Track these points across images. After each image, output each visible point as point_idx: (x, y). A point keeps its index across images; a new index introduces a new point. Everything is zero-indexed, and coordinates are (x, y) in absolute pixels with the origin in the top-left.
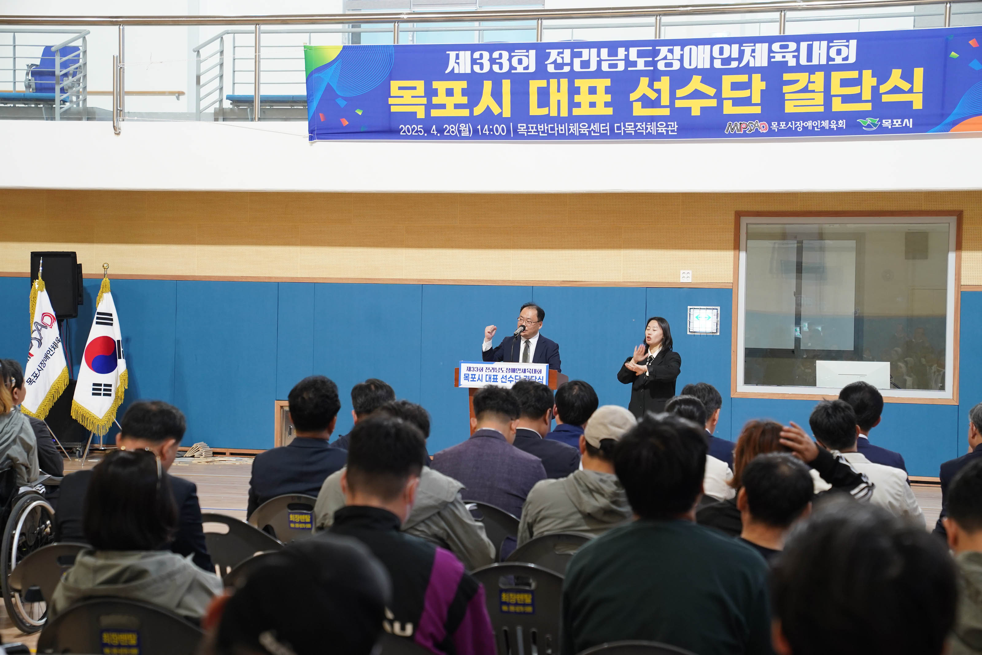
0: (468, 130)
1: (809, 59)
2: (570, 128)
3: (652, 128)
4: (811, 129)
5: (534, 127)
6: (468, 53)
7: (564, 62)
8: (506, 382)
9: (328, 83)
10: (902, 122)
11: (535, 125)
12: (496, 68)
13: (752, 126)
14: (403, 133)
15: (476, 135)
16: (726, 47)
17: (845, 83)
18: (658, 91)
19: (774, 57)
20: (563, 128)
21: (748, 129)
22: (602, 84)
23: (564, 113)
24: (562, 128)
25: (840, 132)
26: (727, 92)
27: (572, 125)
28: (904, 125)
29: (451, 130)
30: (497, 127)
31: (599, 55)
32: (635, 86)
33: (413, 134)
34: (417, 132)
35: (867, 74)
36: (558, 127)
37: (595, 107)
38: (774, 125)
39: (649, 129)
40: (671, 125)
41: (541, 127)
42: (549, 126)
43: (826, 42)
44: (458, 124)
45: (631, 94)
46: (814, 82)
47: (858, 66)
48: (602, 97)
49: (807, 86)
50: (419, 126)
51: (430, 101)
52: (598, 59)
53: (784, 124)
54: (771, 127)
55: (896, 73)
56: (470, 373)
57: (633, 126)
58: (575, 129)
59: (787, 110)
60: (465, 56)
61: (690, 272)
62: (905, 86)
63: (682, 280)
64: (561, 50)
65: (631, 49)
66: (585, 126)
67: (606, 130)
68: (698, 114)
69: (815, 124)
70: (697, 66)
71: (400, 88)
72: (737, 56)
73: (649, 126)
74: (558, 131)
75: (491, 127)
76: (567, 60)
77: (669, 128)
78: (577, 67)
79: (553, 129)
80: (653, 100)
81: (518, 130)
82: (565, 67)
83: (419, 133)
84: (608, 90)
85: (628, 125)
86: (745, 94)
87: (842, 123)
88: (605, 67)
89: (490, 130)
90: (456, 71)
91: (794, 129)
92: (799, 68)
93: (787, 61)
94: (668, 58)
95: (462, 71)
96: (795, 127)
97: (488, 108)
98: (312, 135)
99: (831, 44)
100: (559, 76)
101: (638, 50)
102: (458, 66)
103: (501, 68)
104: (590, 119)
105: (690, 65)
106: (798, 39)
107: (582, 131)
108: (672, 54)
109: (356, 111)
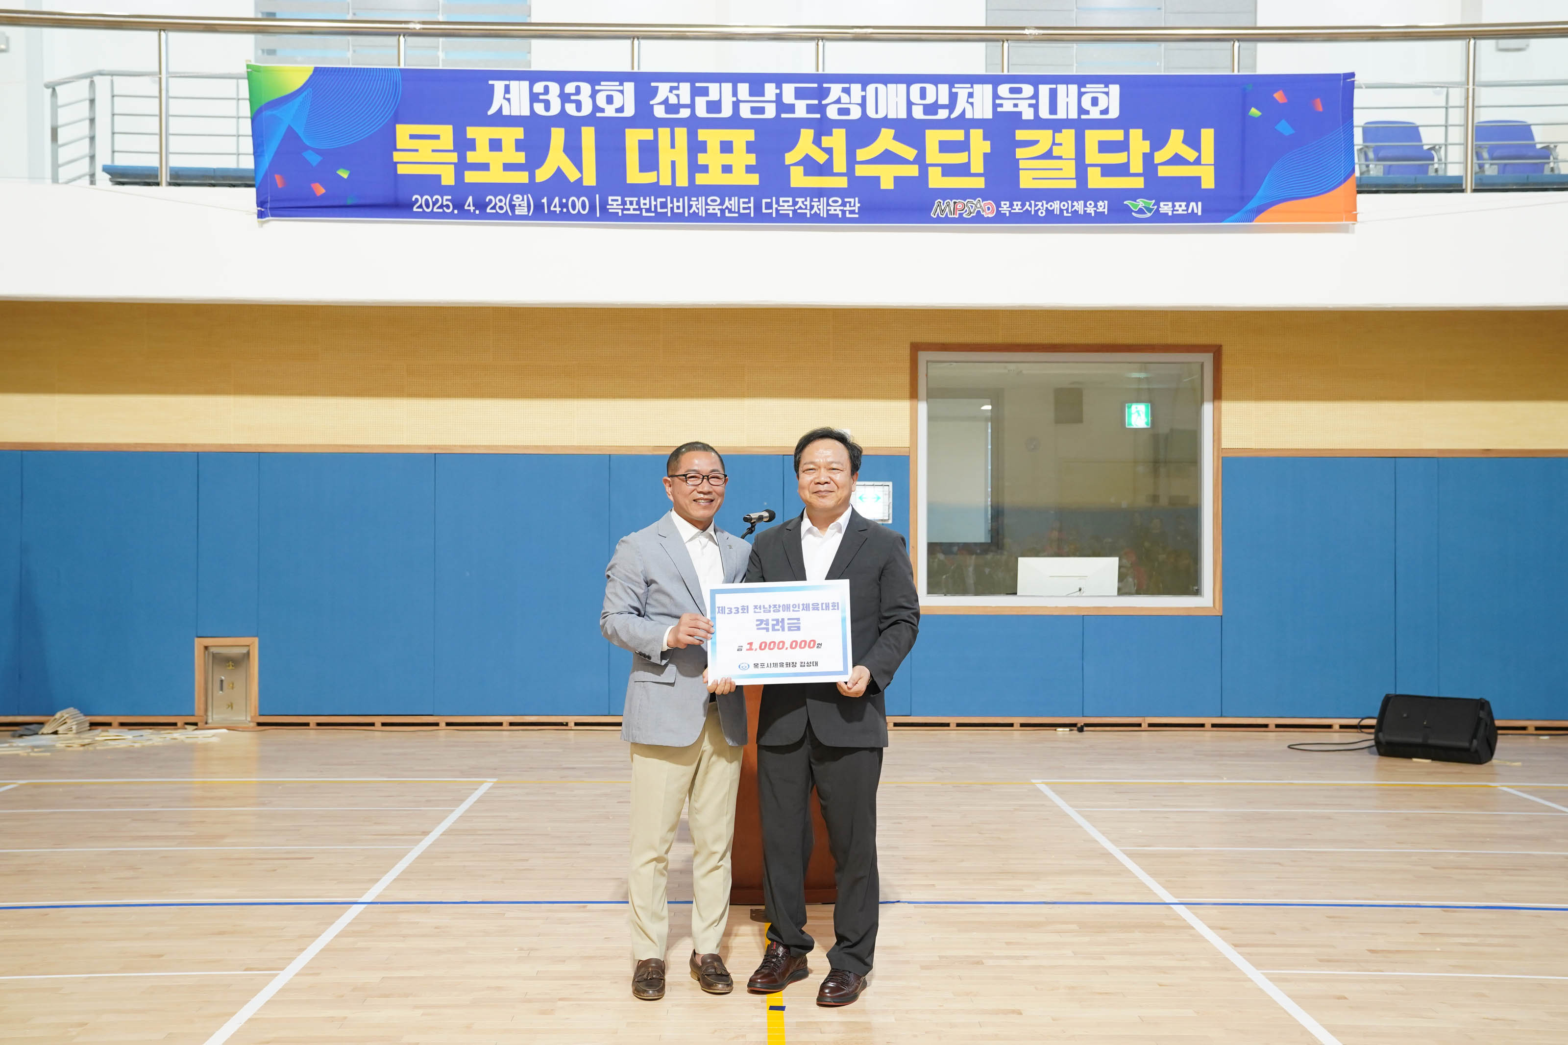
0: (526, 205)
1: (1053, 109)
2: (692, 205)
3: (820, 206)
4: (1058, 213)
5: (635, 203)
6: (525, 84)
7: (681, 103)
9: (289, 127)
10: (1187, 206)
11: (636, 199)
12: (571, 109)
13: (972, 207)
14: (418, 207)
15: (539, 213)
16: (930, 88)
17: (1105, 147)
18: (829, 151)
19: (1001, 105)
20: (681, 204)
21: (966, 211)
22: (742, 137)
23: (682, 181)
24: (678, 204)
25: (1099, 218)
26: (933, 155)
27: (695, 199)
28: (1190, 211)
29: (499, 204)
30: (573, 202)
31: (735, 94)
32: (792, 142)
33: (435, 210)
34: (441, 207)
35: (1136, 134)
36: (672, 202)
37: (731, 172)
38: (1005, 206)
39: (815, 209)
40: (850, 202)
41: (645, 202)
42: (659, 200)
43: (1076, 87)
44: (509, 195)
45: (786, 155)
46: (1061, 144)
47: (1123, 123)
48: (742, 158)
49: (1051, 150)
50: (445, 198)
51: (462, 157)
52: (735, 99)
53: (1019, 205)
54: (1000, 209)
55: (1177, 135)
57: (791, 204)
59: (1023, 185)
60: (521, 89)
62: (1190, 155)
64: (675, 84)
65: (784, 86)
66: (715, 201)
67: (749, 208)
68: (891, 187)
69: (1064, 205)
70: (887, 115)
71: (412, 137)
72: (947, 102)
73: (815, 204)
74: (672, 209)
75: (564, 201)
76: (686, 99)
77: (846, 207)
78: (701, 111)
79: (664, 205)
80: (822, 163)
81: (608, 207)
82: (682, 110)
83: (445, 208)
84: (750, 147)
85: (784, 201)
86: (958, 158)
87: (1103, 206)
88: (745, 112)
89: (562, 206)
90: (505, 112)
91: (1033, 213)
92: (1038, 123)
93: (1021, 113)
94: (842, 102)
95: (515, 113)
96: (1035, 210)
97: (559, 172)
98: (263, 210)
99: (1083, 90)
100: (671, 124)
101: (796, 88)
102: (508, 104)
103: (579, 109)
104: (724, 191)
105: (877, 112)
106: (1036, 81)
107: (711, 209)
108: (849, 95)
109: (338, 172)
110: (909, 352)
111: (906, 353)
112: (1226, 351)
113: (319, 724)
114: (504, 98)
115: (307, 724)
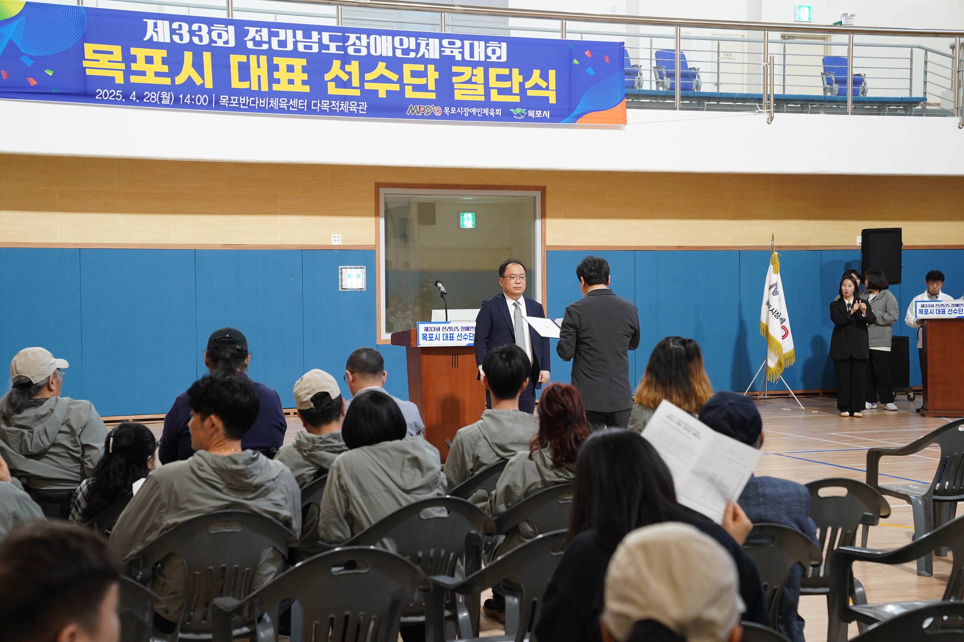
0: (169, 98)
1: (472, 55)
2: (271, 103)
3: (344, 106)
4: (475, 115)
5: (236, 100)
6: (167, 23)
7: (263, 40)
8: (461, 340)
9: (11, 40)
10: (542, 113)
11: (238, 98)
12: (196, 40)
13: (429, 109)
14: (99, 96)
15: (177, 104)
16: (405, 39)
17: (500, 78)
18: (349, 74)
19: (444, 52)
20: (264, 102)
21: (426, 112)
22: (299, 63)
23: (265, 88)
24: (262, 102)
25: (496, 118)
26: (407, 79)
27: (273, 99)
28: (543, 116)
29: (152, 97)
30: (199, 97)
31: (294, 36)
32: (328, 67)
33: (110, 98)
34: (114, 97)
35: (516, 71)
36: (259, 101)
37: (293, 84)
38: (447, 110)
39: (342, 108)
40: (362, 105)
41: (243, 99)
42: (251, 99)
43: (483, 42)
44: (159, 92)
45: (325, 75)
46: (476, 75)
47: (509, 64)
48: (299, 76)
49: (471, 78)
50: (118, 91)
51: (128, 67)
52: (294, 40)
53: (454, 109)
54: (444, 111)
55: (537, 73)
56: (428, 333)
57: (328, 104)
58: (275, 103)
59: (456, 98)
60: (164, 26)
61: (340, 235)
62: (543, 84)
63: (333, 243)
64: (259, 29)
65: (324, 34)
66: (284, 101)
67: (304, 106)
68: (385, 96)
69: (478, 110)
70: (381, 54)
71: (95, 52)
72: (415, 48)
73: (342, 105)
74: (259, 104)
75: (193, 97)
76: (265, 38)
77: (359, 107)
78: (275, 46)
79: (254, 102)
80: (345, 81)
81: (220, 102)
82: (263, 45)
83: (117, 98)
84: (304, 69)
85: (324, 103)
86: (422, 81)
87: (499, 111)
88: (301, 48)
89: (191, 100)
90: (155, 40)
91: (462, 114)
92: (463, 63)
93: (454, 56)
94: (356, 45)
95: (161, 40)
96: (463, 113)
97: (190, 78)
99: (487, 45)
100: (258, 53)
101: (329, 35)
102: (156, 35)
103: (201, 40)
104: (290, 95)
105: (376, 52)
106: (462, 38)
107: (282, 106)
108: (360, 41)
109: (45, 71)
110: (374, 188)
112: (548, 190)
114: (154, 31)
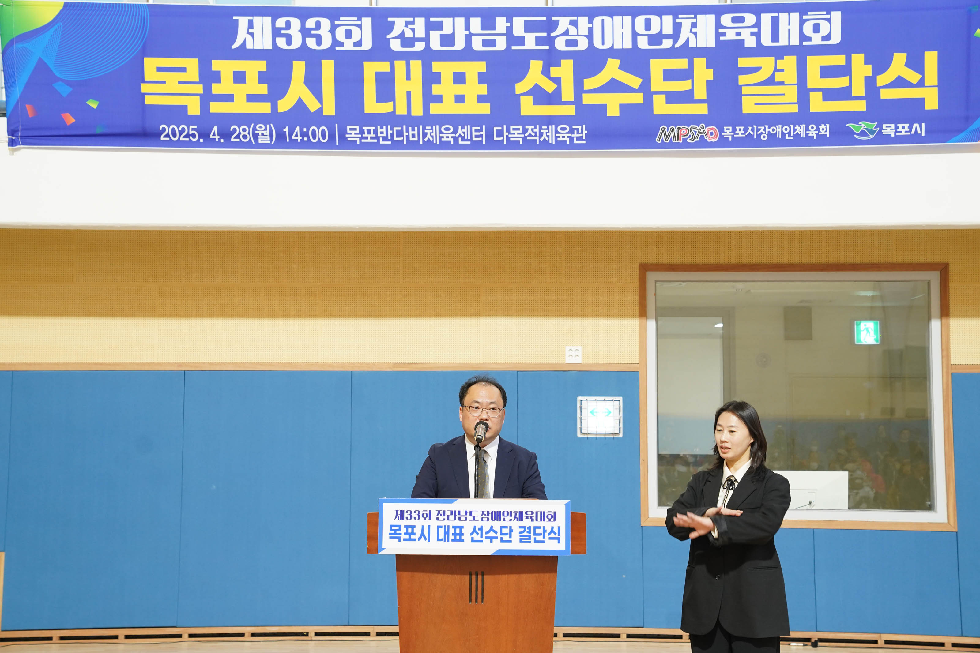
0: (268, 134)
1: (775, 36)
2: (427, 133)
3: (549, 134)
4: (780, 137)
5: (372, 131)
6: (268, 20)
7: (416, 37)
8: (481, 541)
9: (40, 59)
10: (910, 127)
11: (374, 128)
12: (311, 43)
13: (696, 132)
14: (164, 137)
15: (281, 142)
16: (655, 20)
17: (827, 72)
18: (557, 81)
19: (724, 34)
20: (416, 132)
21: (690, 136)
22: (474, 69)
23: (417, 110)
24: (413, 132)
25: (821, 141)
26: (657, 83)
27: (430, 128)
28: (913, 132)
29: (243, 133)
30: (314, 131)
31: (467, 27)
32: (522, 75)
33: (182, 139)
34: (187, 136)
35: (858, 59)
36: (408, 131)
37: (464, 102)
38: (728, 131)
39: (544, 136)
40: (578, 130)
41: (382, 130)
42: (395, 129)
43: (797, 14)
44: (253, 125)
45: (517, 85)
46: (782, 71)
47: (845, 48)
48: (474, 89)
49: (773, 76)
50: (191, 127)
51: (207, 89)
52: (467, 33)
53: (742, 130)
54: (723, 134)
55: (899, 59)
56: (403, 523)
57: (521, 131)
58: (434, 134)
59: (745, 111)
60: (263, 24)
61: (580, 348)
62: (913, 77)
63: (569, 360)
64: (411, 19)
65: (516, 20)
66: (448, 129)
67: (481, 136)
68: (617, 114)
69: (786, 129)
70: (613, 46)
71: (160, 69)
72: (671, 33)
73: (544, 132)
74: (408, 137)
75: (305, 130)
76: (420, 33)
77: (574, 134)
78: (435, 44)
80: (550, 92)
81: (347, 136)
82: (417, 44)
83: (191, 137)
84: (482, 78)
85: (514, 129)
86: (683, 86)
87: (825, 130)
88: (477, 45)
89: (303, 135)
90: (249, 46)
91: (755, 137)
92: (760, 51)
93: (743, 41)
94: (570, 34)
95: (258, 46)
96: (757, 134)
97: (300, 102)
98: (14, 138)
99: (805, 17)
100: (408, 57)
101: (526, 22)
102: (252, 38)
103: (319, 43)
104: (457, 120)
105: (603, 44)
106: (758, 10)
107: (445, 137)
108: (577, 27)
109: (88, 103)
110: (638, 273)
111: (635, 272)
112: (953, 270)
113: (62, 638)
114: (248, 33)
115: (50, 639)
